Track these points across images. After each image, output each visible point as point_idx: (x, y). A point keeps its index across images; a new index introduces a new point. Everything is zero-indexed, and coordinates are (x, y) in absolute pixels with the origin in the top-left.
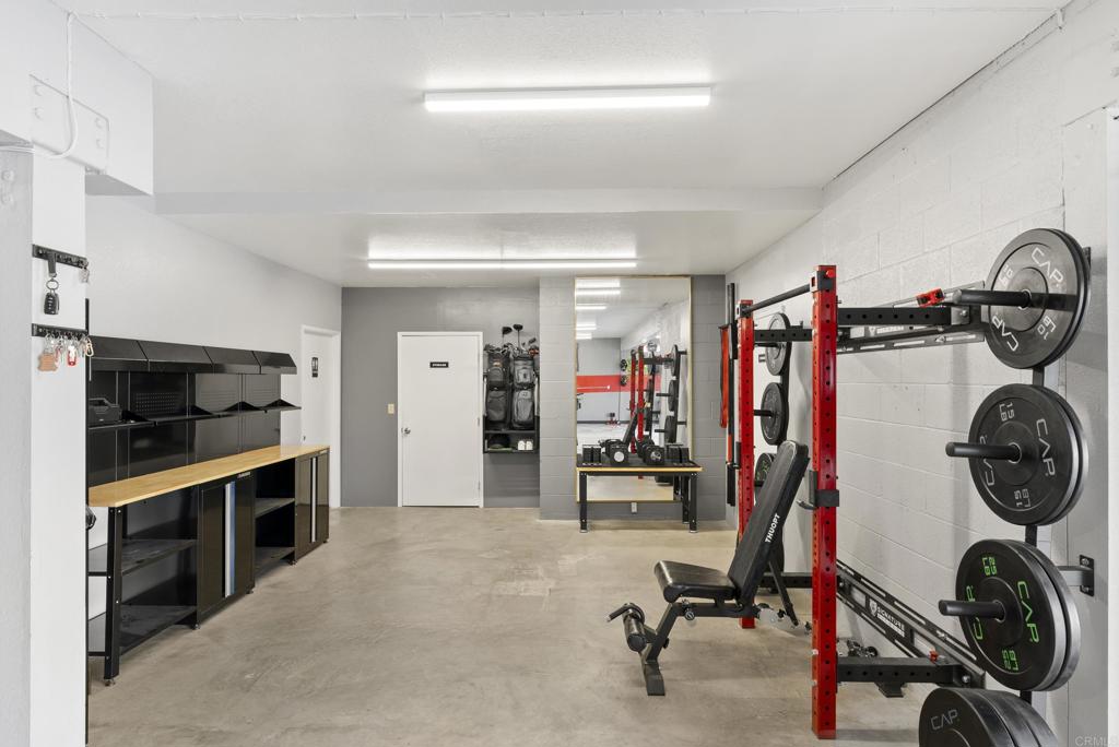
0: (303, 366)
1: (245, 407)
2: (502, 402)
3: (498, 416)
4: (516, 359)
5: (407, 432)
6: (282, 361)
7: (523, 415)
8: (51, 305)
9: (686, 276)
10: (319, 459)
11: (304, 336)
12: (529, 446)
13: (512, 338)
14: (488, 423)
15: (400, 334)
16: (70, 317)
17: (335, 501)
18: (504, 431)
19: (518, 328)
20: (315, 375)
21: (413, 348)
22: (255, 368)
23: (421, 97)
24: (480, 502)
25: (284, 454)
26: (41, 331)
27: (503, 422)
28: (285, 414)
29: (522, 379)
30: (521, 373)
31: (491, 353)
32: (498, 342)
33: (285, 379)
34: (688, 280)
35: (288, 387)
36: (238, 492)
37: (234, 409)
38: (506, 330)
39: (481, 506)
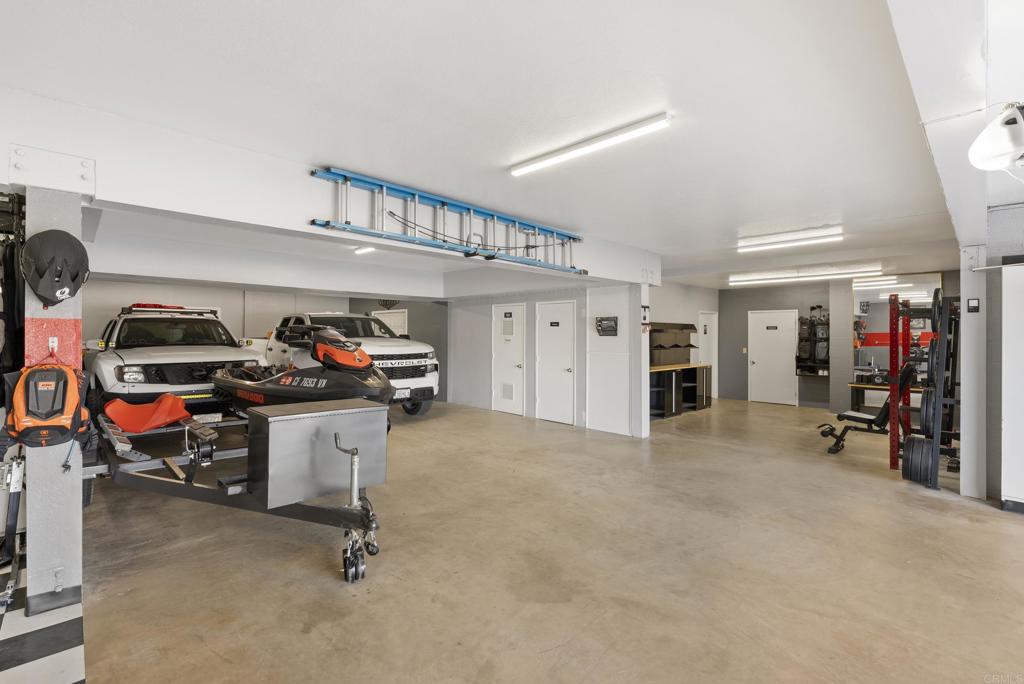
0: (700, 329)
1: (677, 346)
2: (808, 348)
3: (805, 356)
4: (819, 324)
5: (754, 363)
6: (692, 328)
7: (821, 355)
8: (645, 318)
9: (937, 272)
10: (708, 370)
11: (700, 316)
12: (826, 373)
13: (816, 313)
14: (799, 359)
15: (749, 312)
16: (647, 321)
17: (715, 394)
18: (809, 364)
19: (820, 307)
20: (705, 333)
21: (757, 320)
22: (677, 331)
23: (737, 248)
24: (796, 403)
25: (692, 365)
26: (643, 324)
27: (809, 359)
28: (692, 350)
29: (821, 336)
30: (820, 333)
31: (802, 321)
32: (807, 315)
33: (692, 335)
34: (940, 275)
35: (693, 338)
36: (676, 376)
37: (672, 347)
38: (813, 309)
39: (797, 404)
